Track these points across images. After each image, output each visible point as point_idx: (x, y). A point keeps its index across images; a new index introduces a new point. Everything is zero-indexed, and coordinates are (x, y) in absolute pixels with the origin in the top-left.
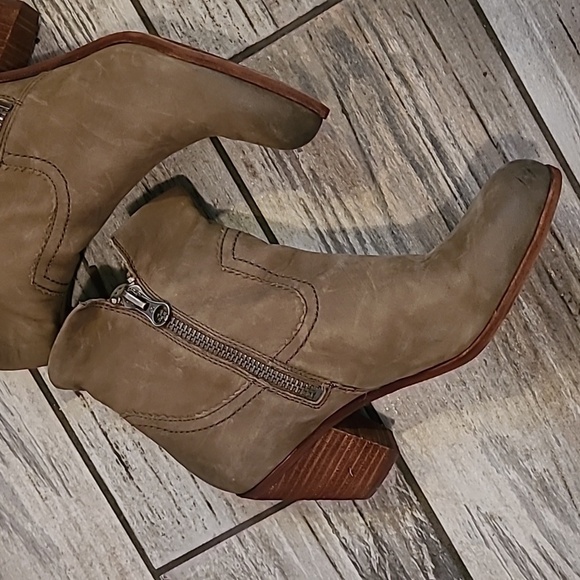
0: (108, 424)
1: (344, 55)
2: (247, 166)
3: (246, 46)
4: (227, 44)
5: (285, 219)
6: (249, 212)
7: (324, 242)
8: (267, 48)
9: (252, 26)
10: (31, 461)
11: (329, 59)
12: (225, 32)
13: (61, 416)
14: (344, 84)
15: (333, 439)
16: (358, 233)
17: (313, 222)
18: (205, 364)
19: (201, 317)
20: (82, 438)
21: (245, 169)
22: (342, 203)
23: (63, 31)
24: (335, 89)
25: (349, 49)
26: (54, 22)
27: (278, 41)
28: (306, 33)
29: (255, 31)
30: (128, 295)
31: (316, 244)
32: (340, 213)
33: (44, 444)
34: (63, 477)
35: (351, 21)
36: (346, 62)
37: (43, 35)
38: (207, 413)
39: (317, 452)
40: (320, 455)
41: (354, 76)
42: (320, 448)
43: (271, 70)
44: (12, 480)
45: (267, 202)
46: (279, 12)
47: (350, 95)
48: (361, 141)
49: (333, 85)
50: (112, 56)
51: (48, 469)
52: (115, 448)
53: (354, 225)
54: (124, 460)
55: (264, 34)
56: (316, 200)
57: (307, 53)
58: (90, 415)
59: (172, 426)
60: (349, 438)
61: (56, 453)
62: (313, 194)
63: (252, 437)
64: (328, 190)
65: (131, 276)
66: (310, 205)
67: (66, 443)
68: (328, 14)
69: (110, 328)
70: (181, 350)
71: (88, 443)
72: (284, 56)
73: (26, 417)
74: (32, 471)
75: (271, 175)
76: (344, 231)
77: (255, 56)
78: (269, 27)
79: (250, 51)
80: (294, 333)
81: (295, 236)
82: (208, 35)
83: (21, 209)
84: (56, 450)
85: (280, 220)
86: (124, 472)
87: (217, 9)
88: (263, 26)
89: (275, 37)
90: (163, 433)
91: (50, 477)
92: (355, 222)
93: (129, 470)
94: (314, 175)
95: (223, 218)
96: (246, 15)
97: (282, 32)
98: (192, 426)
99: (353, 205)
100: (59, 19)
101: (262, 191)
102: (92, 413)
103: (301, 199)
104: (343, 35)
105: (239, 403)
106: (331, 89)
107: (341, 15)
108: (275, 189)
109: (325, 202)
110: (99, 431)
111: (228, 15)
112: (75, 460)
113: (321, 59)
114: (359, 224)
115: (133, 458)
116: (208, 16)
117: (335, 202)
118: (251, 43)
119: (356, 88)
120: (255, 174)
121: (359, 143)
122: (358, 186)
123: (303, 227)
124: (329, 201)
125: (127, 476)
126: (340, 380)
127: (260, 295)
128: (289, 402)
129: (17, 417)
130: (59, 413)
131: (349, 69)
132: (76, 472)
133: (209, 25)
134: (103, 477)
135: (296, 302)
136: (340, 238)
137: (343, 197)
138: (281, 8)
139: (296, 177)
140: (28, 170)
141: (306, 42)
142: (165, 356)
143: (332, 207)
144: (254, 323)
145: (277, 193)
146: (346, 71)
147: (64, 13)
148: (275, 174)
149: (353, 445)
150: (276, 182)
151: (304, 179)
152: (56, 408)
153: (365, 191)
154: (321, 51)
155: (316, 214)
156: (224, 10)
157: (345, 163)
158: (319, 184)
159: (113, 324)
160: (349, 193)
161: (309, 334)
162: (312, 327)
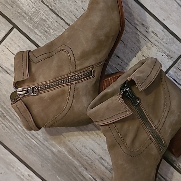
15: (106, 83)
38: (66, 105)
59: (60, 117)
70: (44, 94)
80: (70, 61)
127: (52, 60)
128: (85, 81)
135: (63, 52)
161: (74, 58)
162: (73, 55)
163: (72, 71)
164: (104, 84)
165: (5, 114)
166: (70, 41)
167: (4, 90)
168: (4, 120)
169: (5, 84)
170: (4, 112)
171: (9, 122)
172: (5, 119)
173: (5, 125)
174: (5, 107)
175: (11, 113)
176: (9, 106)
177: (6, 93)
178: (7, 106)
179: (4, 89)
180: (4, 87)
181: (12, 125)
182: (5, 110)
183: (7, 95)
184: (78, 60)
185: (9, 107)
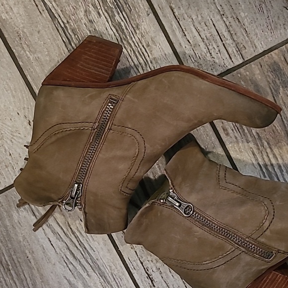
0: (144, 258)
1: (278, 76)
2: (224, 130)
3: (227, 69)
4: (218, 67)
5: (242, 157)
6: (223, 153)
7: (262, 170)
8: (238, 70)
9: (231, 59)
10: (102, 275)
11: (270, 78)
12: (217, 61)
13: (119, 253)
14: (277, 91)
15: (272, 277)
16: (280, 167)
17: (257, 160)
18: (211, 237)
19: (210, 213)
20: (130, 264)
21: (223, 131)
22: (272, 150)
23: (133, 57)
24: (272, 93)
25: (281, 73)
26: (128, 52)
27: (244, 67)
28: (259, 64)
29: (232, 61)
30: (170, 199)
31: (258, 171)
32: (271, 156)
33: (110, 267)
34: (119, 284)
35: (283, 59)
36: (279, 79)
37: (122, 59)
38: (210, 262)
39: (264, 283)
40: (265, 284)
41: (283, 87)
42: (266, 281)
43: (240, 81)
44: (92, 284)
45: (233, 149)
46: (246, 52)
47: (280, 96)
48: (284, 120)
49: (271, 91)
50: (173, 78)
51: (111, 279)
52: (146, 270)
53: (277, 162)
54: (151, 277)
55: (237, 63)
56: (259, 149)
57: (259, 74)
58: (135, 253)
59: (189, 266)
60: (280, 276)
61: (116, 272)
62: (257, 145)
63: (234, 276)
64: (266, 144)
65: (172, 189)
66: (256, 151)
67: (121, 267)
68: (271, 55)
69: (159, 215)
70: (198, 229)
71: (132, 267)
72: (247, 75)
73: (101, 253)
74: (103, 281)
75: (236, 135)
76: (272, 165)
77: (231, 74)
78: (239, 60)
79: (229, 71)
80: (261, 225)
81: (247, 166)
82: (208, 62)
83: (119, 153)
84: (116, 270)
85: (239, 158)
86: (151, 283)
87: (213, 50)
88: (237, 59)
89: (242, 65)
90: (183, 270)
91: (112, 284)
92: (278, 161)
93: (153, 282)
94: (259, 136)
95: (210, 156)
96: (228, 53)
97: (246, 63)
98: (201, 267)
99: (278, 152)
100: (131, 51)
101: (231, 143)
102: (136, 252)
103: (251, 148)
104: (278, 66)
105: (228, 258)
106: (270, 93)
107: (278, 55)
108: (238, 142)
109: (264, 150)
110: (139, 261)
111: (219, 53)
112: (125, 276)
113: (266, 77)
114: (280, 161)
115: (156, 276)
116: (208, 53)
117: (269, 150)
118: (229, 67)
119: (283, 93)
120: (227, 134)
121: (283, 121)
122: (281, 143)
123: (251, 162)
124: (266, 150)
125: (152, 285)
126: (283, 249)
127: (242, 203)
128: (256, 259)
129: (96, 253)
130: (118, 252)
131: (280, 83)
132: (126, 282)
133: (208, 57)
134: (139, 285)
135: (262, 208)
136: (270, 169)
137: (273, 147)
138: (246, 50)
139: (249, 136)
140: (124, 134)
141: (259, 69)
142: (189, 232)
143: (267, 153)
144: (239, 218)
145: (239, 144)
146: (279, 84)
147: (134, 48)
148: (238, 135)
149: (282, 280)
150: (239, 138)
151: (253, 138)
152: (117, 249)
153: (285, 145)
154: (266, 74)
155: (258, 156)
156: (217, 50)
157: (275, 130)
158: (261, 140)
159: (161, 213)
160: (276, 146)
161: (269, 226)
162: (271, 222)
163: (253, 236)
164: (269, 276)
165: (10, 267)
166: (281, 203)
167: (20, 235)
168: (6, 274)
169: (25, 227)
170: (10, 264)
171: (13, 279)
172: (8, 274)
173: (5, 280)
174: (14, 257)
175: (19, 268)
176: (20, 258)
177: (22, 240)
178: (17, 257)
179: (22, 234)
180: (23, 232)
181: (15, 285)
182: (12, 261)
183: (22, 243)
184: (271, 232)
185: (19, 260)
